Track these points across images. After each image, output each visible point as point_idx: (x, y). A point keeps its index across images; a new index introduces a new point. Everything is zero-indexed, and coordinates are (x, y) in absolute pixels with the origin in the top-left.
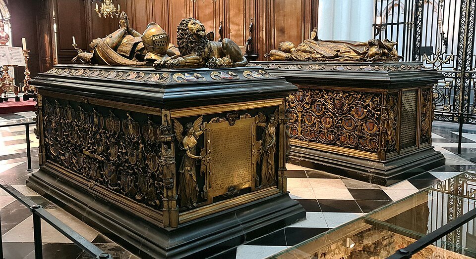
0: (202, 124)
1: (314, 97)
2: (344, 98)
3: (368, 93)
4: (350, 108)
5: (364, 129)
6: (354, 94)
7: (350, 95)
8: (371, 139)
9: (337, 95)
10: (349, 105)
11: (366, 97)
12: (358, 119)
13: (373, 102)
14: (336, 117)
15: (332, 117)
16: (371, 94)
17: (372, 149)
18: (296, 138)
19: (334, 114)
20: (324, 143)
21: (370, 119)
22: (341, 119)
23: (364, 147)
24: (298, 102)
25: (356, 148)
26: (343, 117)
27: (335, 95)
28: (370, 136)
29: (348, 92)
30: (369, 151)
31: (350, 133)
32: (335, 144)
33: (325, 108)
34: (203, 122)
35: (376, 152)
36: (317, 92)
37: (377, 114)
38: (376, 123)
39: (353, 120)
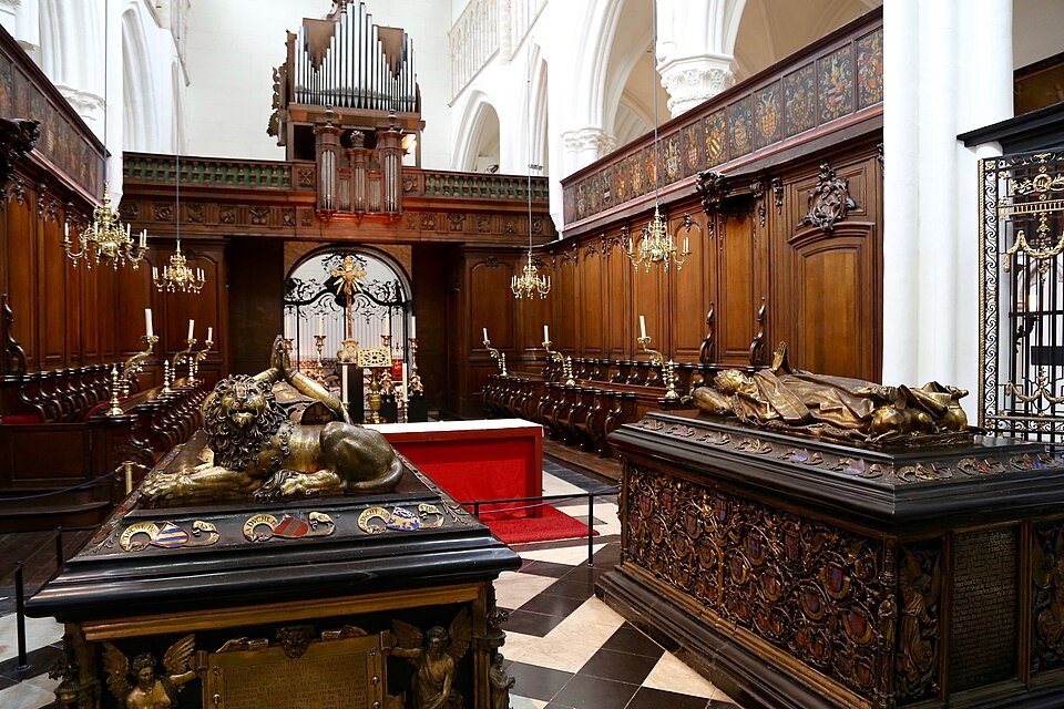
0: (193, 654)
1: (746, 520)
2: (804, 536)
3: (852, 534)
4: (815, 564)
5: (844, 628)
6: (824, 531)
7: (815, 531)
8: (857, 660)
9: (789, 525)
10: (813, 555)
11: (848, 546)
12: (833, 599)
13: (865, 561)
14: (787, 578)
15: (779, 578)
16: (861, 537)
17: (863, 687)
18: (714, 607)
19: (783, 570)
20: (763, 638)
21: (856, 604)
22: (798, 589)
23: (845, 676)
24: (718, 523)
25: (827, 671)
26: (802, 583)
27: (786, 524)
28: (857, 651)
29: (813, 523)
30: (854, 688)
31: (815, 628)
32: (784, 647)
33: (766, 551)
34: (196, 649)
35: (871, 699)
36: (752, 507)
37: (872, 596)
38: (870, 620)
39: (822, 596)
